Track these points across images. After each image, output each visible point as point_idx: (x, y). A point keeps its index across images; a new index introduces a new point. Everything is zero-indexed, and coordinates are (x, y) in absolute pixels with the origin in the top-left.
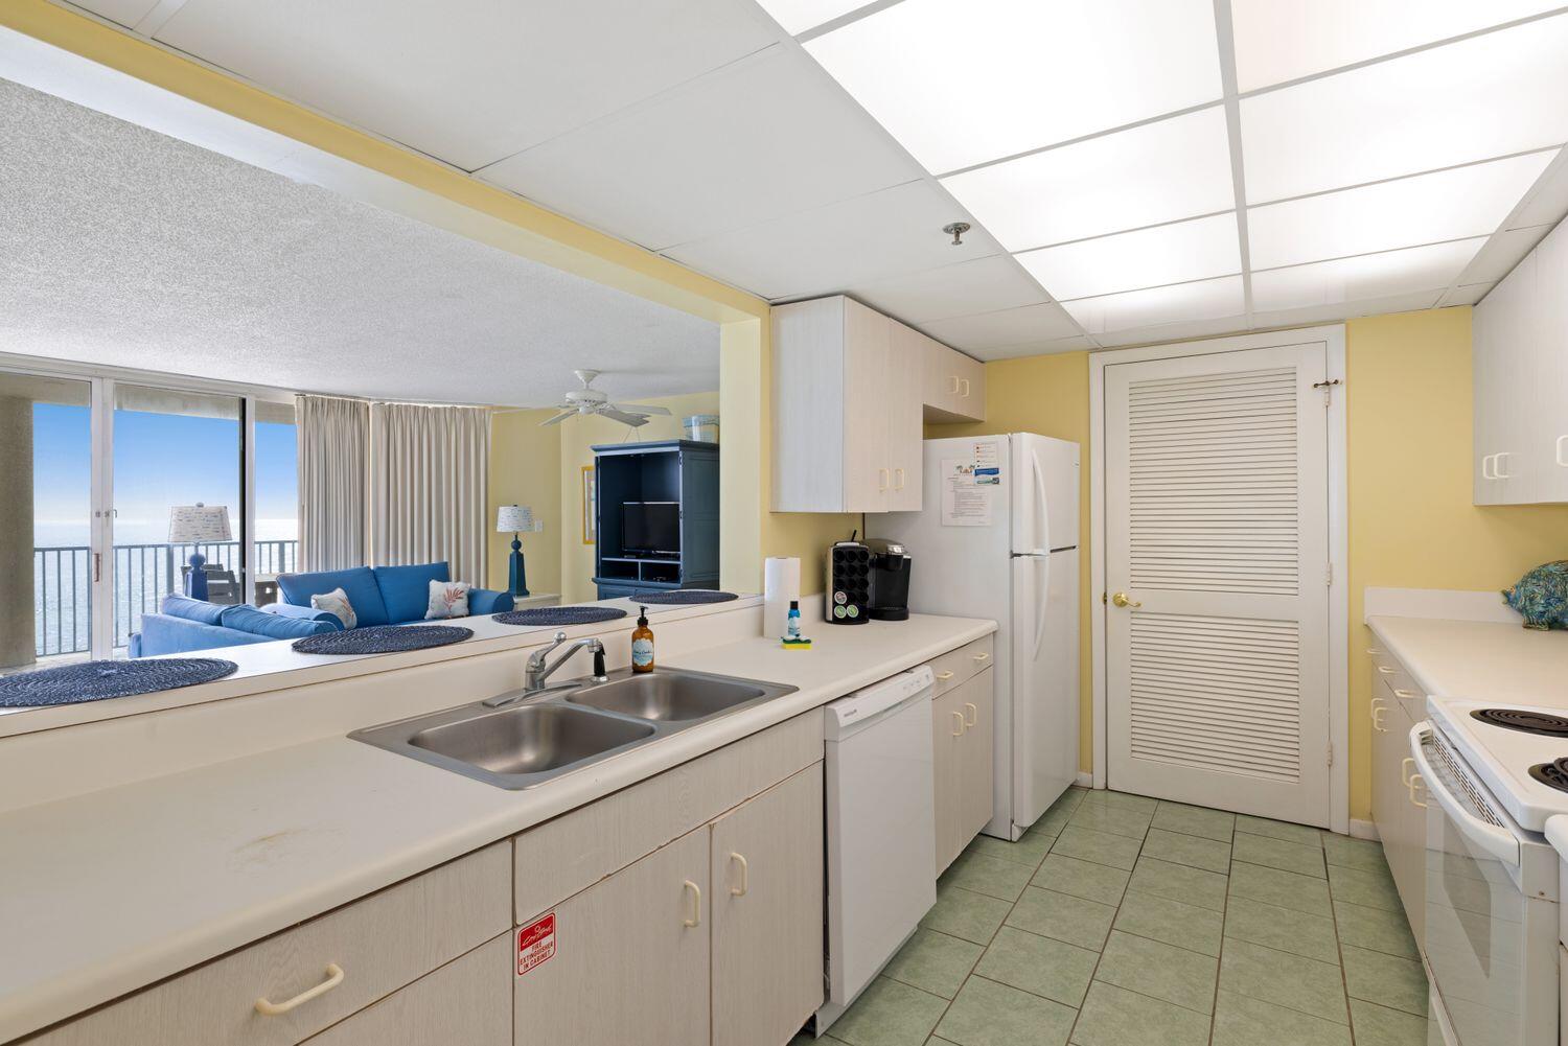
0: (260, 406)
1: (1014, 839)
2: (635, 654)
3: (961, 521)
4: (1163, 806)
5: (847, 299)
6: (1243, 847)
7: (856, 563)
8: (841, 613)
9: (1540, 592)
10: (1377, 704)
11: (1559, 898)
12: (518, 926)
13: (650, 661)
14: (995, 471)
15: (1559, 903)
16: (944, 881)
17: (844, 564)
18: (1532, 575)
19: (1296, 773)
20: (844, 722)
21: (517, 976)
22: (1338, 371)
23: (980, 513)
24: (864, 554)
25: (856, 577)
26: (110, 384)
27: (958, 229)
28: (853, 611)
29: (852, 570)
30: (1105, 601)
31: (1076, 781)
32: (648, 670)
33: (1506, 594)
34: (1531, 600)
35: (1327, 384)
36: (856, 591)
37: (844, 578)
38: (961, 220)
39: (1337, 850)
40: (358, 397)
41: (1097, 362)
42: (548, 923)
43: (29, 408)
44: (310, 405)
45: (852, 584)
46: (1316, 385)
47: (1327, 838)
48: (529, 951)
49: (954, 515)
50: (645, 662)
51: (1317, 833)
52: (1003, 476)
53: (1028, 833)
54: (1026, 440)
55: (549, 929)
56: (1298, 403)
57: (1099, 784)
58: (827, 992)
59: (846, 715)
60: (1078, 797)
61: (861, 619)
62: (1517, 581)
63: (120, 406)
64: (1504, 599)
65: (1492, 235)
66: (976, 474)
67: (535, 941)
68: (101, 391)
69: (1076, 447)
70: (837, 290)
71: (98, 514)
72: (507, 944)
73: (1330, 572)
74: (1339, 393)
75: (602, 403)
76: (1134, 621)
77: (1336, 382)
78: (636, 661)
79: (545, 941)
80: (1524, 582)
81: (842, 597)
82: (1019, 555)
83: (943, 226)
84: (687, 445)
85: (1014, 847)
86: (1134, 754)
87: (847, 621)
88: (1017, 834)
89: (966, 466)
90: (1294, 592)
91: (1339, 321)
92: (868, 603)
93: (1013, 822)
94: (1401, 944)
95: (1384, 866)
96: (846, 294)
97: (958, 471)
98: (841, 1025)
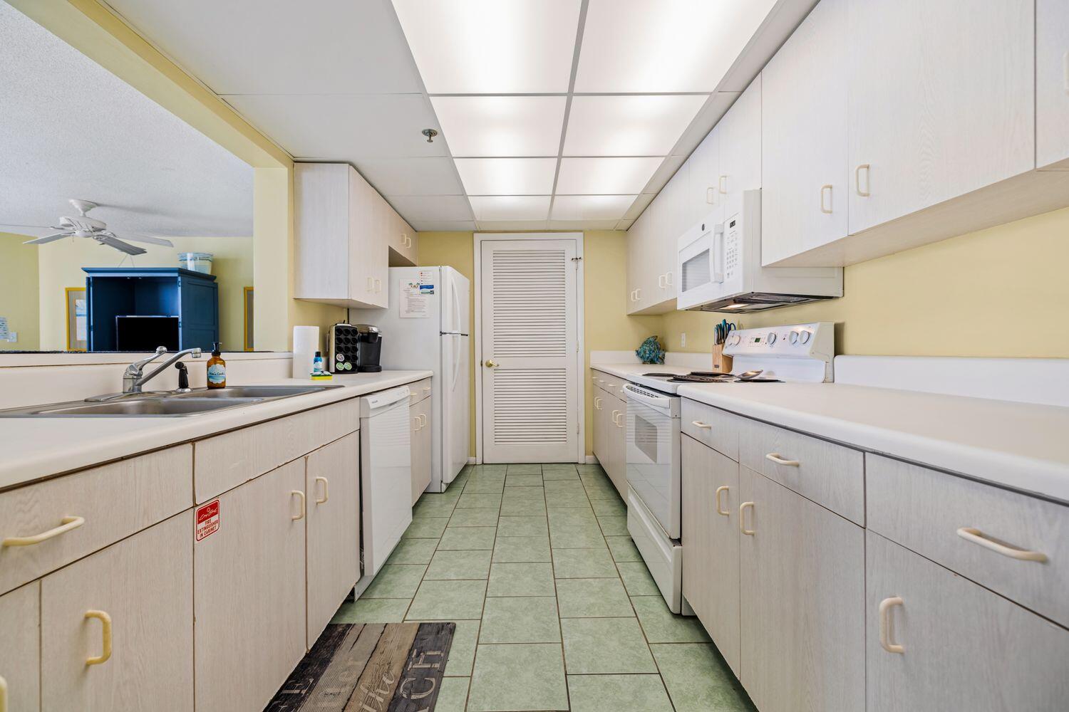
1: (443, 491)
2: (210, 376)
3: (412, 315)
4: (510, 466)
5: (351, 167)
6: (546, 475)
7: (350, 337)
8: (340, 367)
9: (647, 349)
11: (681, 416)
12: (197, 505)
13: (223, 380)
14: (432, 287)
15: (680, 418)
16: (415, 508)
17: (342, 337)
18: (645, 343)
19: (565, 439)
20: (372, 406)
21: (196, 542)
22: (580, 254)
23: (423, 310)
24: (355, 331)
25: (350, 345)
27: (430, 133)
28: (348, 366)
29: (348, 341)
30: (482, 365)
31: (468, 462)
32: (222, 386)
33: (637, 351)
34: (645, 353)
35: (577, 259)
36: (350, 354)
37: (342, 345)
38: (434, 128)
41: (478, 237)
42: (215, 506)
45: (347, 349)
46: (572, 259)
47: (578, 467)
48: (203, 524)
49: (408, 312)
50: (220, 381)
51: (573, 465)
52: (436, 289)
53: (450, 487)
54: (448, 270)
55: (215, 511)
56: (565, 267)
57: (479, 461)
58: (362, 572)
59: (373, 402)
60: (470, 470)
61: (353, 372)
62: (640, 346)
64: (636, 353)
65: (639, 195)
66: (421, 288)
67: (208, 517)
69: (468, 282)
70: (345, 159)
72: (191, 516)
73: (578, 345)
74: (581, 263)
75: (100, 230)
76: (496, 374)
77: (580, 258)
78: (211, 380)
79: (213, 519)
80: (643, 345)
81: (341, 357)
82: (445, 333)
83: (423, 129)
84: (183, 272)
85: (443, 496)
86: (497, 443)
87: (345, 371)
88: (444, 487)
89: (414, 284)
90: (564, 355)
91: (581, 231)
92: (358, 362)
93: (442, 481)
94: (610, 494)
95: (600, 470)
96: (351, 164)
97: (410, 287)
98: (368, 592)
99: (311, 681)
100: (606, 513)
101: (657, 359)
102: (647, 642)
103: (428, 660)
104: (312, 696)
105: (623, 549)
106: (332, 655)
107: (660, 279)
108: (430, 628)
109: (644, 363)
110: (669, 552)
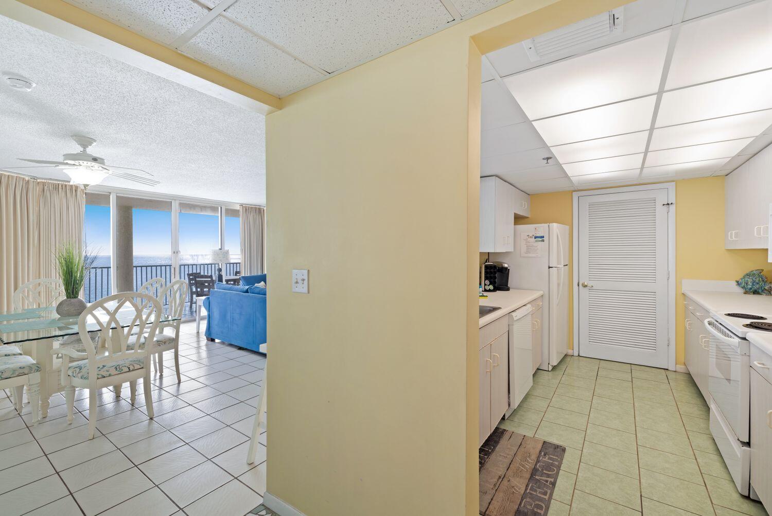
0: (227, 210)
1: (550, 370)
3: (530, 255)
4: (601, 361)
5: (497, 178)
6: (635, 374)
7: (492, 270)
8: (487, 288)
9: (750, 281)
10: (687, 321)
11: (750, 354)
14: (543, 237)
15: (750, 356)
16: (534, 377)
17: (488, 270)
18: (747, 275)
19: (655, 349)
20: (515, 319)
22: (672, 199)
23: (536, 252)
24: (495, 267)
25: (492, 275)
26: (178, 202)
27: (548, 159)
28: (491, 287)
29: (491, 273)
30: (578, 285)
31: (567, 353)
33: (737, 282)
34: (747, 284)
35: (668, 204)
36: (492, 280)
37: (488, 275)
38: (550, 156)
39: (672, 376)
40: (260, 206)
41: (576, 195)
43: (131, 210)
44: (244, 209)
45: (491, 278)
46: (664, 205)
47: (667, 372)
49: (526, 253)
51: (664, 371)
52: (546, 239)
53: (554, 368)
54: (555, 226)
56: (656, 211)
57: (576, 354)
58: (509, 405)
59: (515, 317)
60: (568, 359)
61: (494, 290)
62: (742, 277)
63: (181, 211)
64: (736, 283)
65: (733, 157)
66: (535, 238)
68: (175, 205)
69: (567, 227)
70: (492, 174)
71: (174, 252)
73: (669, 274)
74: (672, 208)
76: (590, 293)
77: (672, 204)
80: (744, 277)
81: (487, 282)
82: (552, 268)
83: (544, 158)
85: (550, 373)
86: (591, 343)
87: (490, 291)
88: (550, 368)
89: (531, 235)
90: (654, 281)
91: (673, 181)
92: (496, 285)
93: (549, 364)
94: (698, 401)
95: (690, 380)
96: (496, 176)
97: (527, 237)
98: (511, 417)
99: (492, 448)
100: (691, 414)
101: (762, 291)
102: (712, 503)
103: (550, 458)
104: (494, 453)
105: (702, 442)
106: (499, 440)
107: (755, 229)
108: (550, 445)
109: (745, 293)
110: (739, 450)
